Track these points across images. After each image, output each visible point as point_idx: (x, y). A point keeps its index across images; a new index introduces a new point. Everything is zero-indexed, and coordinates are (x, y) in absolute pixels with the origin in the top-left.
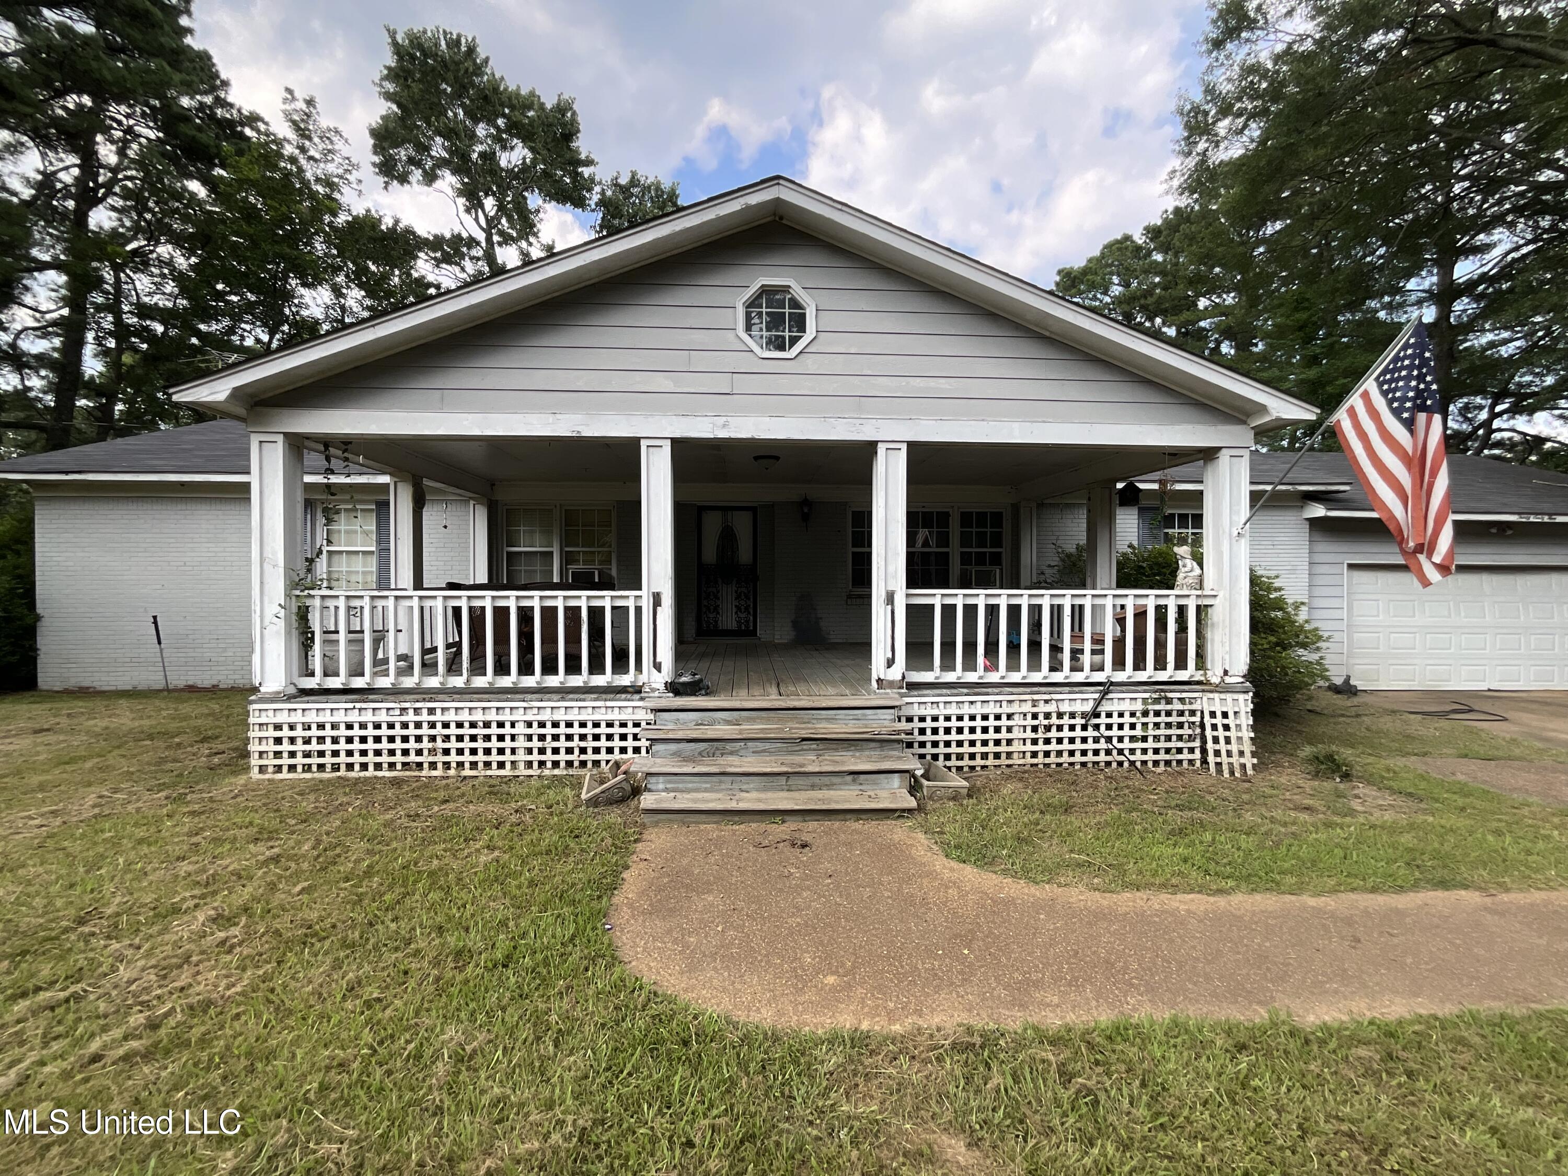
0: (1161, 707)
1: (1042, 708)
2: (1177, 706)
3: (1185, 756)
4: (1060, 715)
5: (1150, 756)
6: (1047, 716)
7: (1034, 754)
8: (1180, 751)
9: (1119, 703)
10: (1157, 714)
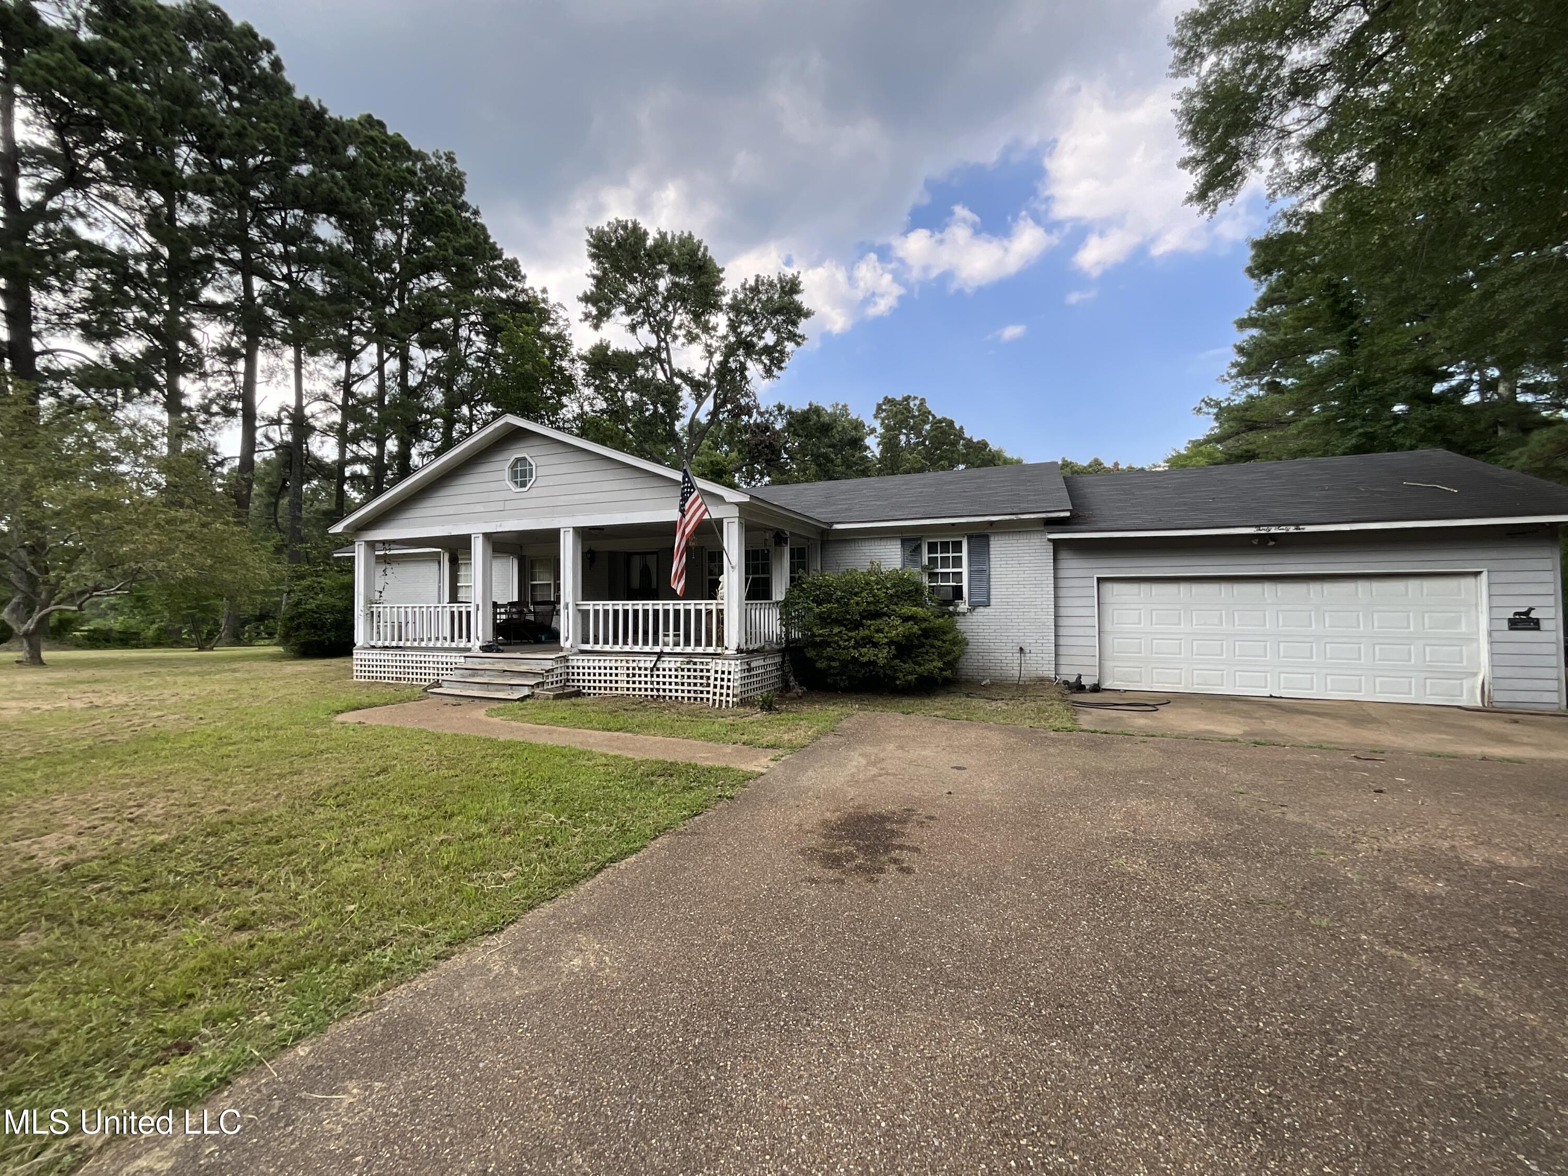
0: (691, 666)
1: (631, 665)
2: (699, 667)
3: (705, 695)
4: (640, 669)
5: (686, 694)
6: (634, 669)
7: (628, 689)
8: (702, 692)
9: (668, 663)
10: (689, 670)
